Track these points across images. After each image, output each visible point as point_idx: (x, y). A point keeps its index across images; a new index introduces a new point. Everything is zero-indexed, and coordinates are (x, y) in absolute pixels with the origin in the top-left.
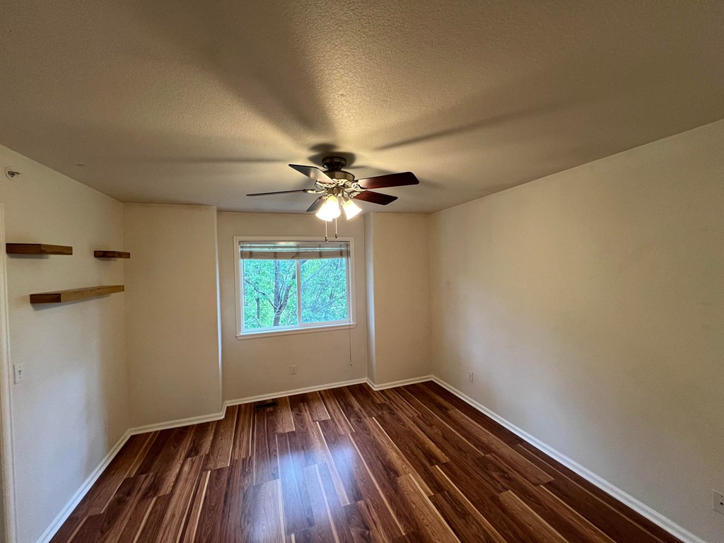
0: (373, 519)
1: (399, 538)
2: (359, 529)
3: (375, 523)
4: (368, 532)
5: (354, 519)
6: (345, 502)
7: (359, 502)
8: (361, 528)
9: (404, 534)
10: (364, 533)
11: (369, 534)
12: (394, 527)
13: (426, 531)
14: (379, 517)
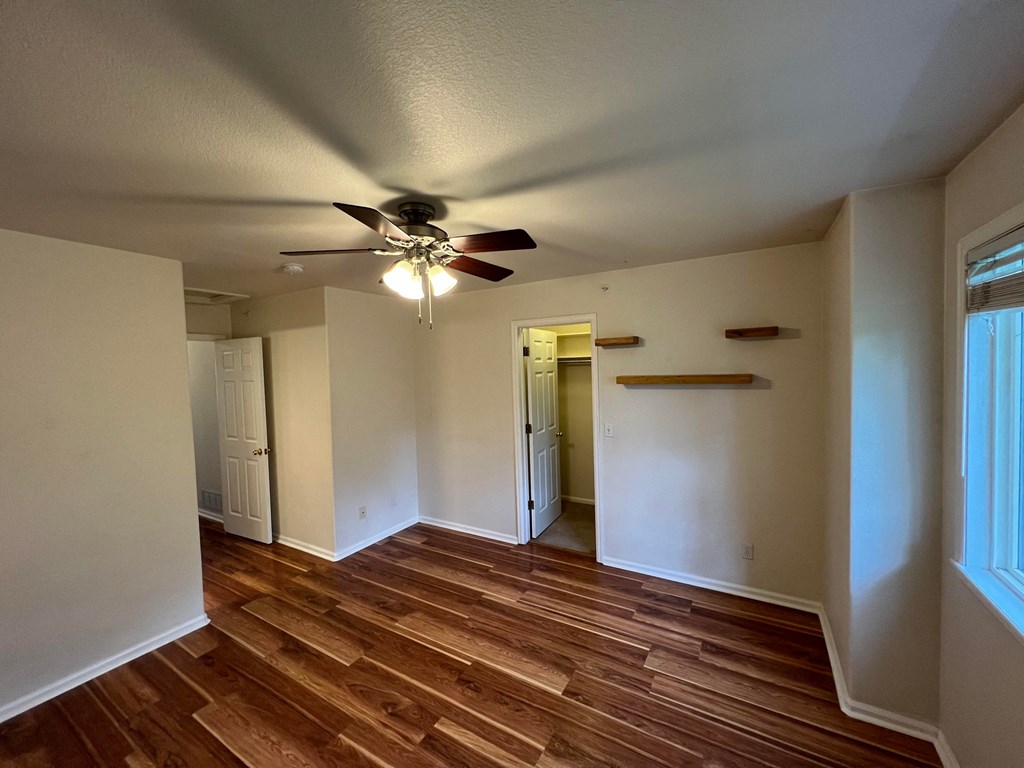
0: (389, 728)
1: (345, 727)
2: (402, 707)
3: (385, 725)
4: (390, 711)
5: (415, 714)
6: (442, 724)
7: (422, 737)
8: (400, 710)
9: (341, 735)
10: (393, 708)
11: (387, 711)
12: (358, 737)
13: (308, 757)
14: (382, 735)
